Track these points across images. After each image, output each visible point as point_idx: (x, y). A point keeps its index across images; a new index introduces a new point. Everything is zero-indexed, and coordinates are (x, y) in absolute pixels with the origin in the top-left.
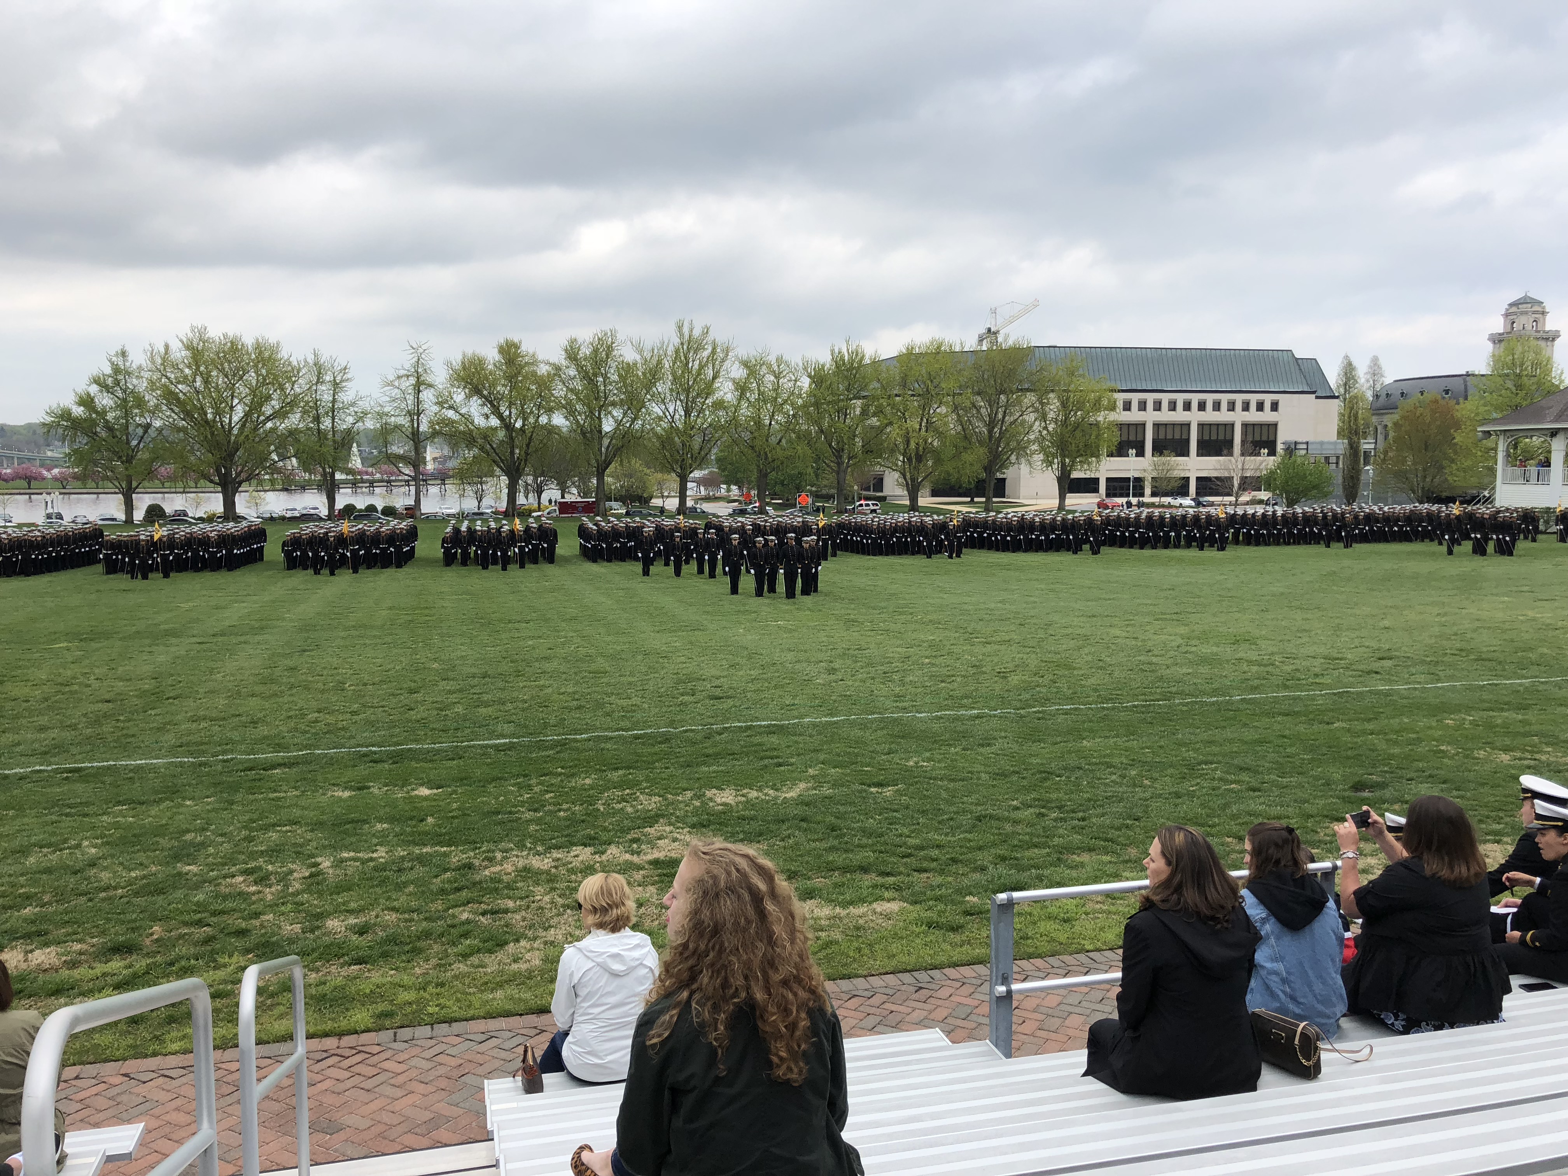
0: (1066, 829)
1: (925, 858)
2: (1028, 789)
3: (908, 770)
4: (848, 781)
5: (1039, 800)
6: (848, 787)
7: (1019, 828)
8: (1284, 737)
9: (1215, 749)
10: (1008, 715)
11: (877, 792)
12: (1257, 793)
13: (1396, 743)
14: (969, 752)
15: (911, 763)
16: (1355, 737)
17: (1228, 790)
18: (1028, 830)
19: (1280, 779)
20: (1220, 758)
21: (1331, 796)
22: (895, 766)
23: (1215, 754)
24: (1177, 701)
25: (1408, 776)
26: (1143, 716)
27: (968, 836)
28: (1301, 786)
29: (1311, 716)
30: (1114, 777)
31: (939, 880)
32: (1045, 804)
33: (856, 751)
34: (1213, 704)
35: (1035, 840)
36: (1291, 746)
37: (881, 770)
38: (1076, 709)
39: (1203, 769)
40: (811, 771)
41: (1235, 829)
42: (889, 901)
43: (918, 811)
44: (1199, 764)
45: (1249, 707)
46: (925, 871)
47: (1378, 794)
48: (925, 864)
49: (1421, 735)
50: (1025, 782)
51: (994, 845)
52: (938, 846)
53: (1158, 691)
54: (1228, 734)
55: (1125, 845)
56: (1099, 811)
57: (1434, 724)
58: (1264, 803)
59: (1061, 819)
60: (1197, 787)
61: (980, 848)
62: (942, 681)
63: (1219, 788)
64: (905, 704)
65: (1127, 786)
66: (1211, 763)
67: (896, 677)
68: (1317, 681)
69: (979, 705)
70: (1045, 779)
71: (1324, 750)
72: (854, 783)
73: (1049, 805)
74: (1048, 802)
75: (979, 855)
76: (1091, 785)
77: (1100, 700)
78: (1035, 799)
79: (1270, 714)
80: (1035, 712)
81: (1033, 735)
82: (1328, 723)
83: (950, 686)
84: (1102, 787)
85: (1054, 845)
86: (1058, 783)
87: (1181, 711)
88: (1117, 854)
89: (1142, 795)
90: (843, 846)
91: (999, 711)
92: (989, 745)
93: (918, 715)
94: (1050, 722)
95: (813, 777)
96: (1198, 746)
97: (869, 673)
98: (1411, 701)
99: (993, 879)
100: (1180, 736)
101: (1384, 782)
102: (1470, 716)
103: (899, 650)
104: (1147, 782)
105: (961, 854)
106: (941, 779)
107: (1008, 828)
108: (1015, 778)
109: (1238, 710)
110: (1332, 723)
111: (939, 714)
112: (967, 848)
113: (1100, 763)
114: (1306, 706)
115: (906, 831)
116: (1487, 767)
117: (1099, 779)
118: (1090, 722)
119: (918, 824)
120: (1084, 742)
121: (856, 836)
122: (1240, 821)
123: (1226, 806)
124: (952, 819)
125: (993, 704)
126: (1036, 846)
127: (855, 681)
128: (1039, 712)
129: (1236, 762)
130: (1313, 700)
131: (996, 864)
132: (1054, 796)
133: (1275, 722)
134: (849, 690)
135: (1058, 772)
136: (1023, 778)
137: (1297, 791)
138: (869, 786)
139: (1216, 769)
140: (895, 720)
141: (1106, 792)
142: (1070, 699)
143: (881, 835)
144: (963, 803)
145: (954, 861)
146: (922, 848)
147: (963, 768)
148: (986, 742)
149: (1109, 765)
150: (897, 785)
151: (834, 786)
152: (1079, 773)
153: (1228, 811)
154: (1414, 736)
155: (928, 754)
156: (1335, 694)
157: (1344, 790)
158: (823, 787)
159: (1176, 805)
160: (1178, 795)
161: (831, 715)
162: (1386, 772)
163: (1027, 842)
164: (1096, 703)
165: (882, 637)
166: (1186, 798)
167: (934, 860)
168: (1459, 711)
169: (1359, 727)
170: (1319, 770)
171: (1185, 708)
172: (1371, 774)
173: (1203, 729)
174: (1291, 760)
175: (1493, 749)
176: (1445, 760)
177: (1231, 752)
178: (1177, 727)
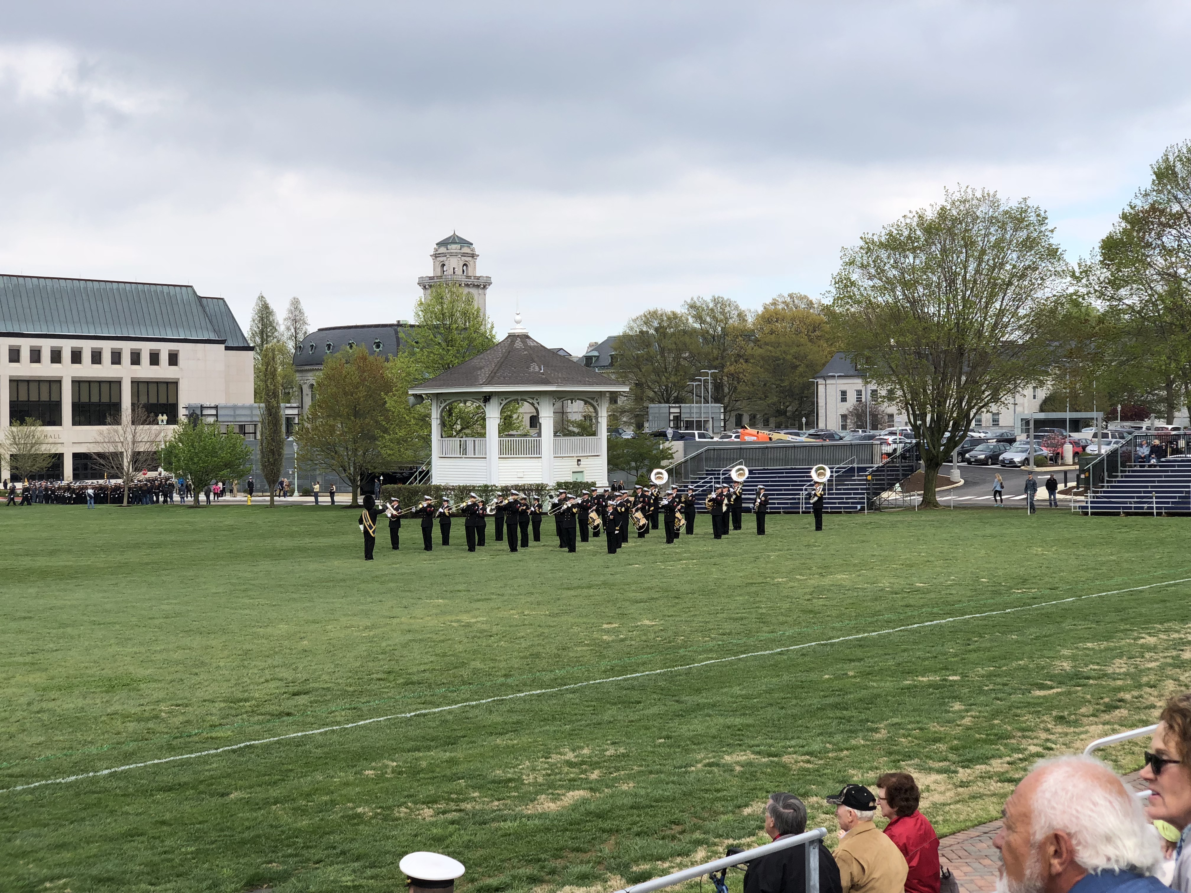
8: (163, 823)
9: (67, 855)
13: (304, 811)
16: (255, 810)
20: (72, 869)
23: (65, 864)
24: (19, 788)
25: (317, 857)
29: (202, 787)
34: (70, 785)
36: (171, 834)
45: (122, 784)
47: (277, 890)
49: (335, 796)
54: (87, 829)
57: (351, 778)
66: (59, 878)
68: (214, 735)
71: (213, 835)
79: (146, 792)
82: (223, 795)
87: (24, 802)
96: (40, 855)
98: (326, 750)
100: (18, 842)
101: (285, 871)
102: (393, 761)
109: (106, 790)
110: (228, 794)
114: (195, 773)
116: (408, 829)
129: (94, 871)
130: (205, 762)
133: (153, 802)
139: (65, 886)
154: (326, 798)
156: (234, 751)
162: (290, 856)
168: (381, 757)
169: (261, 796)
170: (206, 866)
171: (29, 798)
172: (270, 862)
173: (52, 827)
174: (170, 856)
175: (415, 803)
176: (360, 827)
177: (89, 857)
178: (15, 829)
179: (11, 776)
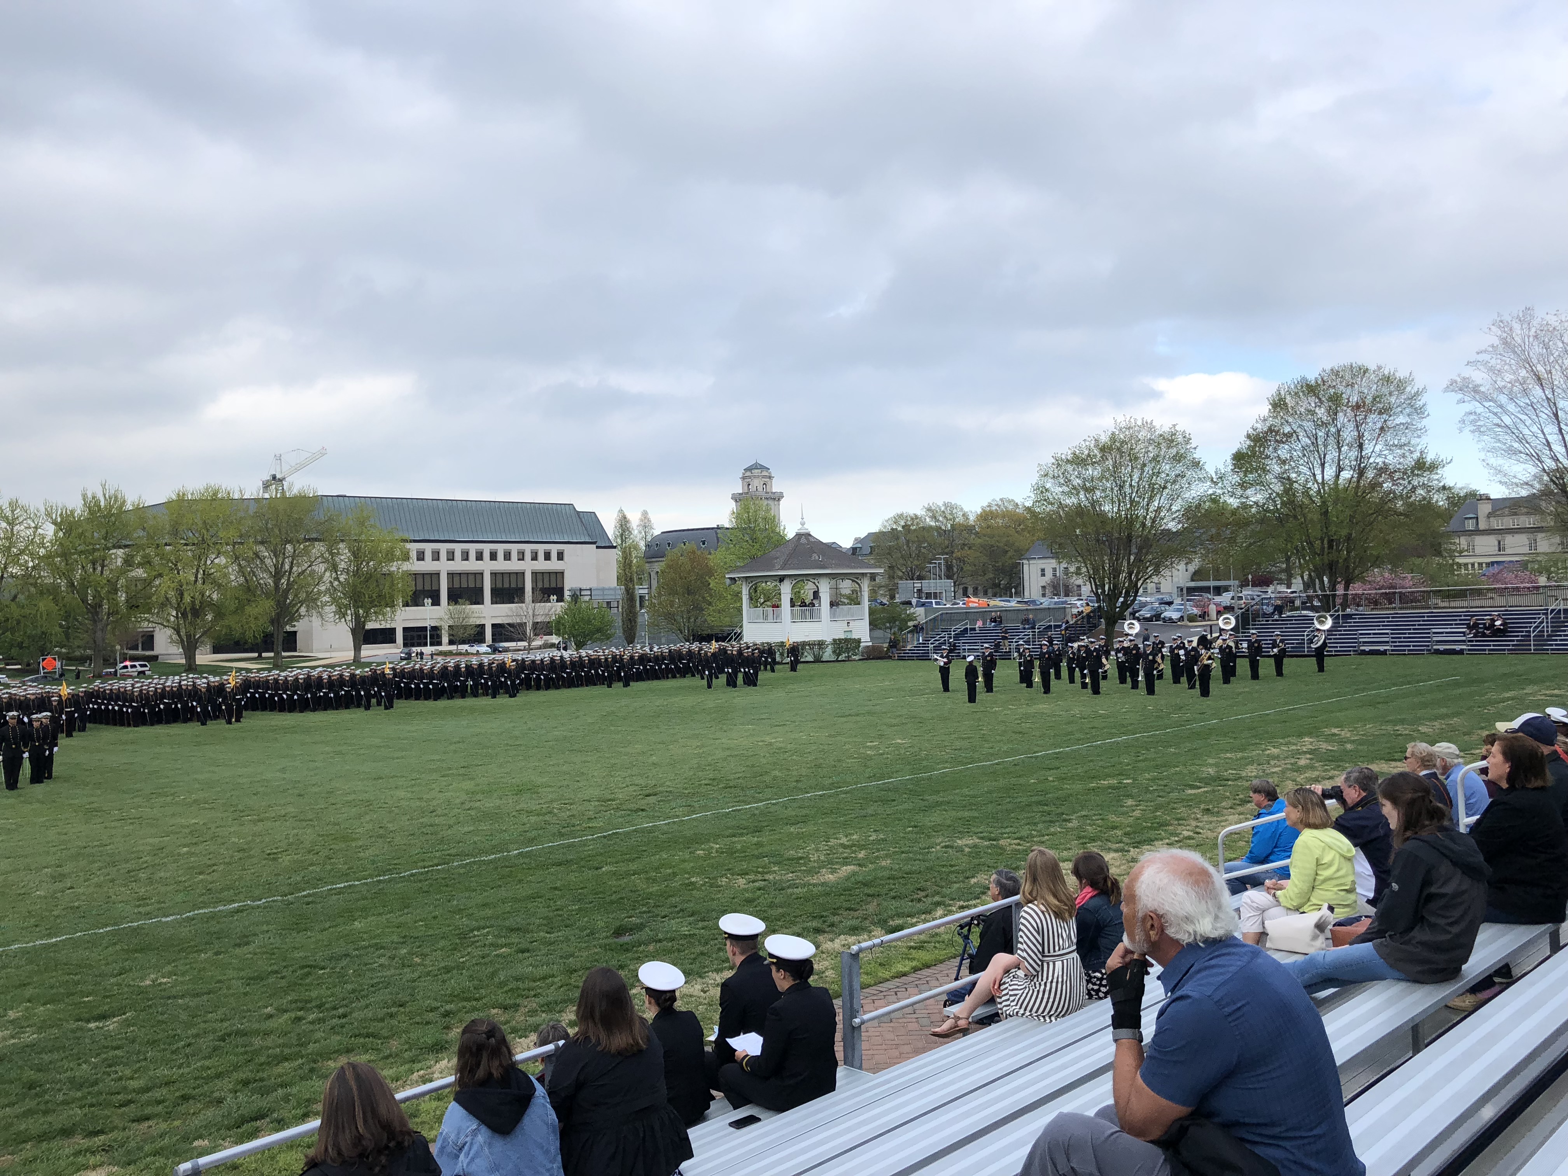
0: (324, 1031)
1: (149, 1103)
2: (286, 991)
3: (142, 991)
4: (60, 1019)
5: (296, 1001)
6: (59, 1026)
7: (269, 1042)
8: (556, 888)
9: (489, 912)
10: (273, 904)
11: (98, 1028)
12: (527, 955)
13: (654, 880)
14: (221, 957)
15: (148, 982)
16: (620, 879)
17: (497, 956)
18: (281, 1041)
19: (548, 936)
20: (492, 922)
21: (595, 946)
22: (126, 989)
23: (488, 918)
24: (456, 864)
25: (663, 914)
26: (420, 885)
27: (207, 1063)
28: (567, 940)
29: (582, 863)
30: (382, 960)
31: (164, 1126)
32: (304, 1005)
33: (76, 978)
34: (491, 861)
35: (287, 1051)
36: (562, 897)
37: (107, 997)
38: (350, 886)
39: (475, 936)
40: (12, 1014)
41: (501, 998)
42: (94, 1168)
43: (148, 1042)
44: (472, 930)
45: (527, 860)
46: (147, 1118)
47: (636, 937)
48: (148, 1111)
49: (676, 869)
50: (283, 983)
51: (236, 1068)
52: (167, 1084)
53: (437, 854)
54: (503, 893)
55: (387, 1038)
56: (363, 1003)
57: (687, 857)
58: (531, 965)
59: (319, 1020)
60: (467, 958)
61: (219, 1076)
62: (200, 873)
63: (488, 955)
64: (148, 908)
65: (396, 968)
66: (484, 928)
67: (142, 875)
68: (590, 825)
69: (242, 896)
70: (308, 974)
71: (591, 898)
72: (67, 1021)
73: (309, 1005)
74: (307, 1002)
75: (219, 1083)
76: (358, 974)
77: (376, 873)
78: (291, 1002)
79: (544, 866)
80: (305, 896)
81: (299, 924)
82: (597, 869)
83: (209, 878)
84: (369, 974)
85: (308, 1054)
86: (320, 977)
87: (459, 873)
88: (377, 1050)
89: (409, 976)
90: (43, 1107)
91: (264, 901)
92: (247, 944)
93: (164, 919)
94: (319, 906)
95: (12, 1022)
96: (472, 911)
97: (109, 874)
98: (668, 836)
99: (229, 1114)
100: (455, 902)
101: (642, 924)
102: (717, 844)
103: (151, 840)
104: (418, 960)
105: (194, 1088)
106: (182, 997)
107: (257, 1042)
108: (271, 980)
109: (516, 865)
110: (601, 868)
111: (191, 914)
112: (203, 1078)
113: (369, 946)
114: (578, 852)
115: (128, 1072)
117: (366, 964)
118: (363, 899)
119: (146, 1059)
120: (356, 923)
121: (60, 1090)
122: (505, 989)
123: (493, 974)
124: (189, 1045)
125: (257, 893)
126: (287, 1059)
127: (88, 886)
128: (309, 895)
129: (507, 923)
130: (585, 845)
131: (236, 1092)
132: (314, 994)
133: (549, 873)
134: (78, 900)
135: (323, 964)
136: (282, 978)
137: (564, 945)
138: (88, 1021)
139: (488, 932)
140: (134, 929)
141: (372, 978)
142: (345, 876)
143: (96, 1083)
144: (205, 1022)
145: (185, 1098)
146: (147, 1090)
147: (212, 976)
148: (244, 940)
149: (378, 947)
150: (124, 1014)
151: (40, 1029)
152: (344, 963)
153: (496, 980)
154: (669, 871)
155: (169, 968)
156: (605, 837)
157: (607, 937)
158: (24, 1033)
159: (444, 981)
160: (448, 970)
161: (50, 936)
162: (644, 912)
163: (276, 1056)
164: (371, 876)
165: (131, 827)
166: (455, 972)
167: (159, 1102)
168: (709, 841)
169: (624, 869)
170: (586, 919)
171: (462, 871)
172: (631, 917)
173: (478, 892)
174: (560, 913)
175: (733, 875)
176: (694, 892)
177: (504, 913)
178: (453, 893)
179: (448, 855)
